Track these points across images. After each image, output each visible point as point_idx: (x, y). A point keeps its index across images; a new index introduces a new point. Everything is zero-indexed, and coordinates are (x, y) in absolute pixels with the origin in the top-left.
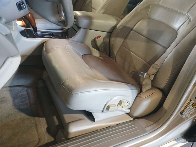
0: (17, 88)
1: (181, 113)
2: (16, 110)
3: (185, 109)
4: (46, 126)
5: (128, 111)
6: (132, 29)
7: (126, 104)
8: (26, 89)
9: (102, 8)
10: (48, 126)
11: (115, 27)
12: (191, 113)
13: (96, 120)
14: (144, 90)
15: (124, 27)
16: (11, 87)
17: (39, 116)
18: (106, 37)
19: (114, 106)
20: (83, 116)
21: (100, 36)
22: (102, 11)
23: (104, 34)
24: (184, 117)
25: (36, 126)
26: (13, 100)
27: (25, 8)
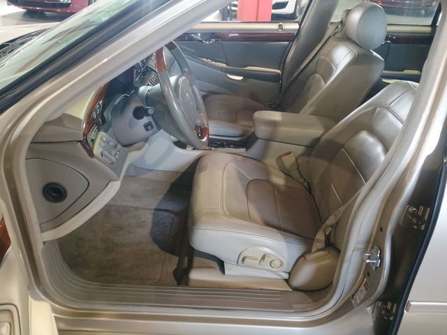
0: (163, 213)
1: (353, 296)
2: (150, 239)
3: (358, 290)
4: (175, 267)
5: (286, 276)
6: (342, 146)
7: (277, 263)
8: (172, 216)
10: (178, 266)
11: (318, 139)
12: (362, 297)
13: (227, 272)
14: (314, 249)
15: (330, 143)
16: (156, 210)
17: (172, 252)
18: (303, 155)
19: (256, 259)
20: (215, 264)
21: (290, 153)
24: (354, 302)
25: (164, 263)
26: (152, 228)
27: (152, 128)
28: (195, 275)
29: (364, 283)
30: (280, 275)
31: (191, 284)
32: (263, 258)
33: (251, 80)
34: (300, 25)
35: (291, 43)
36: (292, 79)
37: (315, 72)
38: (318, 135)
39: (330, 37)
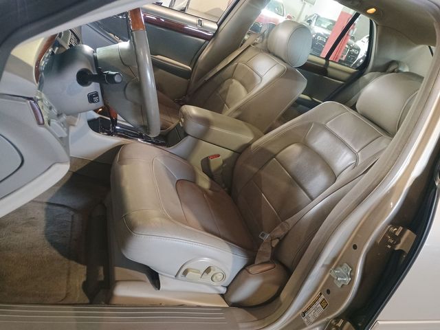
0: (59, 208)
1: (304, 313)
2: (46, 242)
3: (310, 307)
4: (84, 279)
5: (223, 290)
6: (275, 156)
7: (220, 276)
8: (72, 213)
9: (238, 109)
10: (87, 279)
11: (248, 146)
12: (317, 316)
13: (162, 287)
14: (257, 262)
15: (262, 150)
16: (49, 203)
17: (78, 261)
18: (228, 159)
19: (198, 272)
20: (144, 276)
21: (219, 156)
22: (237, 114)
23: (226, 154)
24: (306, 320)
25: (69, 274)
26: (47, 226)
27: (98, 101)
28: (123, 291)
29: (320, 300)
30: (217, 290)
31: (115, 301)
32: (208, 270)
33: (160, 70)
34: (219, 26)
35: (207, 42)
36: (206, 79)
37: (232, 77)
38: (248, 141)
39: (250, 46)
